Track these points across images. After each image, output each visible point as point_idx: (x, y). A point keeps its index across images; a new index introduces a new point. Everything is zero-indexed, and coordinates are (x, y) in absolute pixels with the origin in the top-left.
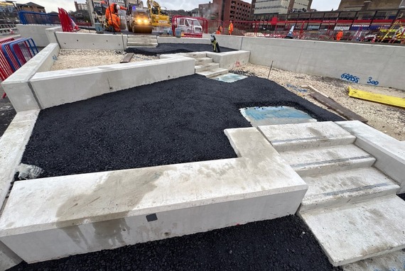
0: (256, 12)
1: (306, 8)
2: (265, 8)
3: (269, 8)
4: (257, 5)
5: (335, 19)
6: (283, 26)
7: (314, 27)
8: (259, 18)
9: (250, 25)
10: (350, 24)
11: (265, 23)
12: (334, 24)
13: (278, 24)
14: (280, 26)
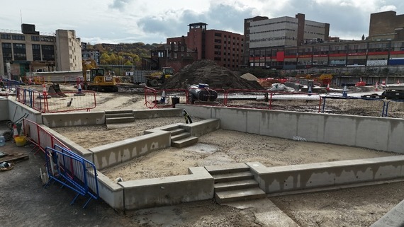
0: (252, 45)
1: (323, 38)
2: (264, 40)
3: (269, 40)
4: (252, 37)
5: (365, 50)
6: (295, 63)
7: (338, 62)
8: (257, 52)
9: (246, 62)
10: (387, 56)
11: (268, 59)
12: (365, 57)
13: (286, 60)
14: (290, 63)
